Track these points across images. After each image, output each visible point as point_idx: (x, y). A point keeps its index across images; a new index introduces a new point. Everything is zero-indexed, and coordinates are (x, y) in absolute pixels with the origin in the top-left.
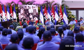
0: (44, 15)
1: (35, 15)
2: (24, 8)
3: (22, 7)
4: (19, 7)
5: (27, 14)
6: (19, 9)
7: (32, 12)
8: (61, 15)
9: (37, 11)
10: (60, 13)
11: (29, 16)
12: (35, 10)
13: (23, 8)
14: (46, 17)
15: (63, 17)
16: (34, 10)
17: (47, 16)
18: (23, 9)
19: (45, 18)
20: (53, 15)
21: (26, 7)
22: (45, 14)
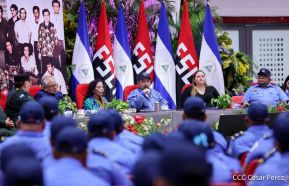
0: (99, 54)
1: (50, 54)
5: (7, 52)
7: (35, 38)
8: (189, 57)
9: (60, 35)
10: (182, 46)
11: (18, 62)
12: (51, 25)
14: (109, 69)
15: (197, 64)
17: (110, 59)
19: (103, 74)
20: (146, 56)
22: (104, 48)
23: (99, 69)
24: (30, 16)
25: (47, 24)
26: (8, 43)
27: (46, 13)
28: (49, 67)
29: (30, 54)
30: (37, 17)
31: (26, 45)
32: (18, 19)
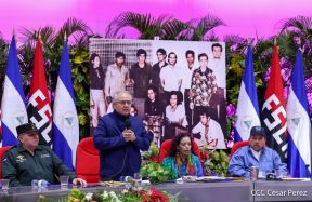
0: (267, 105)
1: (206, 103)
2: (131, 59)
3: (119, 54)
4: (94, 56)
6: (96, 63)
12: (209, 71)
13: (120, 60)
14: (278, 121)
16: (198, 71)
17: (280, 109)
18: (120, 66)
19: (271, 126)
21: (141, 52)
22: (274, 98)
23: (266, 121)
24: (182, 61)
25: (203, 70)
26: (150, 91)
27: (203, 58)
28: (204, 118)
29: (179, 103)
30: (191, 63)
31: (173, 93)
32: (166, 64)
